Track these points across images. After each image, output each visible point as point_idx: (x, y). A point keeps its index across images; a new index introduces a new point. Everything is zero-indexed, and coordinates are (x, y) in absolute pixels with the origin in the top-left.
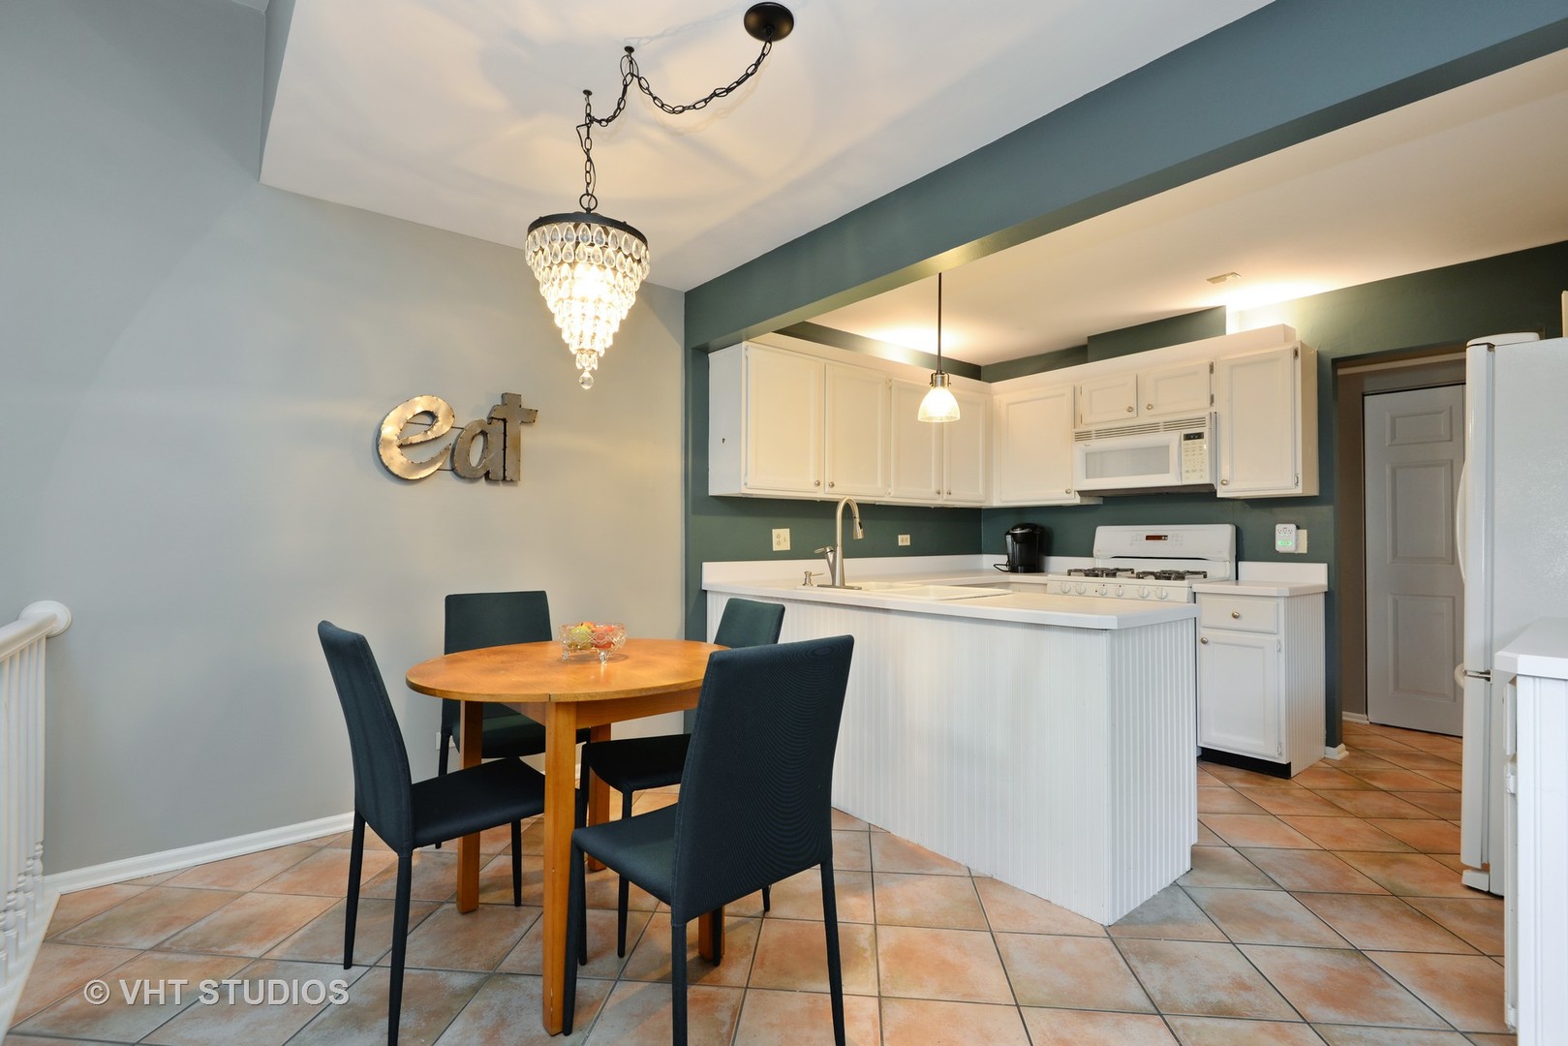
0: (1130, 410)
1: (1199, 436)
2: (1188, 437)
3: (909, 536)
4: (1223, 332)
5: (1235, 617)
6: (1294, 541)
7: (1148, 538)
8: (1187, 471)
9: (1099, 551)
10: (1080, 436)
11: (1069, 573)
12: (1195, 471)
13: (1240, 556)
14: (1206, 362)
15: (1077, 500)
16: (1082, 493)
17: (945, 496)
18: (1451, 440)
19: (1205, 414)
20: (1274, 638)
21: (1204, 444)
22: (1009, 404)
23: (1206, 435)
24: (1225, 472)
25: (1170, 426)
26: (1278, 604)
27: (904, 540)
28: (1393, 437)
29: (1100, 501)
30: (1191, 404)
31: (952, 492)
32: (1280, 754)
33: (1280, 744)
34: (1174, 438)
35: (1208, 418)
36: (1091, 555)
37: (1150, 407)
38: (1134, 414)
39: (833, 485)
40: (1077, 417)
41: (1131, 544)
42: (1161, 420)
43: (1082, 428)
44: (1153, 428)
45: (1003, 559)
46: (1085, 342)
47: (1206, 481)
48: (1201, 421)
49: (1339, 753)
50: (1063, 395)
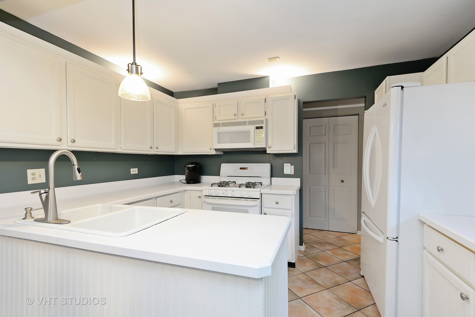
0: (235, 115)
1: (262, 128)
2: (257, 128)
3: (137, 169)
4: (268, 86)
5: (277, 203)
6: (290, 170)
7: (241, 168)
8: (257, 142)
9: (222, 174)
10: (216, 125)
11: (212, 185)
12: (259, 142)
13: (272, 176)
14: (264, 97)
15: (214, 153)
16: (216, 150)
17: (155, 150)
18: (325, 135)
19: (264, 119)
20: (290, 211)
21: (263, 131)
22: (186, 109)
23: (264, 128)
24: (270, 144)
25: (251, 123)
26: (292, 197)
27: (134, 171)
28: (310, 133)
29: (222, 153)
30: (257, 115)
31: (158, 148)
32: (293, 259)
33: (293, 255)
34: (252, 128)
35: (264, 120)
36: (219, 175)
37: (243, 115)
38: (236, 117)
39: (74, 141)
40: (214, 117)
41: (235, 171)
42: (247, 120)
43: (216, 122)
44: (244, 123)
45: (183, 177)
46: (216, 86)
47: (264, 146)
48: (262, 122)
49: (303, 248)
50: (209, 107)
